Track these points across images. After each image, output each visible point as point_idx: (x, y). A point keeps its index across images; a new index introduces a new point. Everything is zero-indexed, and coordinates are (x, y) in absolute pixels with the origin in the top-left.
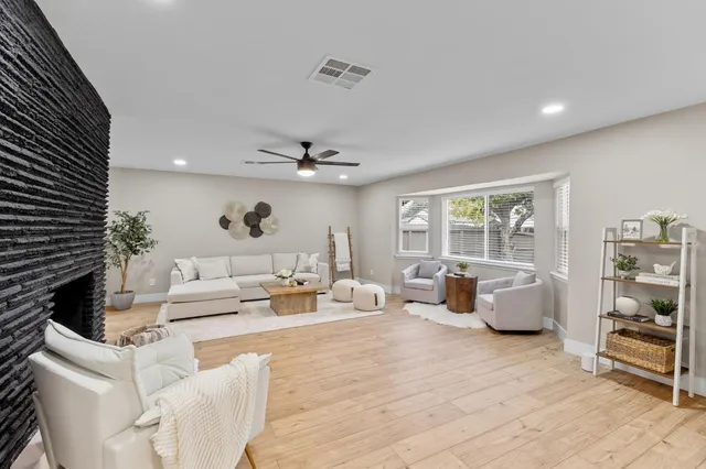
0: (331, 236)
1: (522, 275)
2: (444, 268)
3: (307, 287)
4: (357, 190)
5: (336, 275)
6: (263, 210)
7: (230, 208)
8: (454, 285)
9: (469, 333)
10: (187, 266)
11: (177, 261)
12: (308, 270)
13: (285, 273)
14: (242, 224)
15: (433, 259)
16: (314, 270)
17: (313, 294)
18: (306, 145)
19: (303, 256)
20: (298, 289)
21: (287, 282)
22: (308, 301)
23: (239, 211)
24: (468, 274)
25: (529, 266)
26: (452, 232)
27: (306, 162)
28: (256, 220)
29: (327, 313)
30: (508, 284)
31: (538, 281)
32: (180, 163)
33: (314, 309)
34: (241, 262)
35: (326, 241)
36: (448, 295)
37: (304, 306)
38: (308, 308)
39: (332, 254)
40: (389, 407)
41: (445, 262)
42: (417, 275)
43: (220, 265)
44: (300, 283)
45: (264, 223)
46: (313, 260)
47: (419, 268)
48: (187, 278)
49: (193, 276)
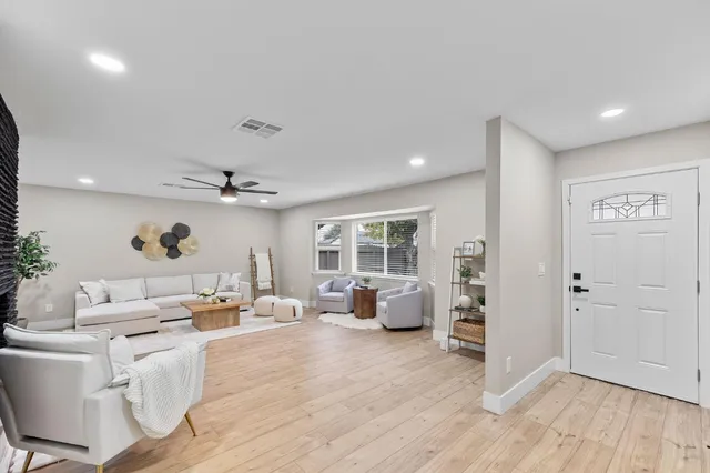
0: (252, 257)
1: (408, 285)
2: (353, 283)
3: (229, 303)
4: (278, 213)
5: (257, 292)
6: (180, 232)
7: (144, 228)
8: (359, 296)
10: (95, 289)
11: (82, 284)
12: (230, 289)
13: (207, 291)
14: (158, 245)
15: (345, 275)
16: (236, 289)
17: (236, 309)
18: (229, 174)
19: (225, 276)
20: (220, 305)
21: (209, 299)
22: (231, 316)
23: (155, 232)
24: (370, 287)
25: (415, 279)
26: (359, 253)
27: (229, 189)
28: (173, 242)
29: (249, 325)
30: (399, 292)
31: (419, 289)
32: (86, 181)
33: (236, 323)
34: (157, 283)
35: (248, 262)
36: (355, 305)
37: (227, 321)
38: (231, 323)
39: (254, 273)
40: (301, 384)
41: (354, 278)
42: (331, 290)
43: (134, 287)
44: (223, 301)
45: (182, 244)
46: (235, 279)
47: (332, 283)
48: (95, 301)
49: (102, 298)
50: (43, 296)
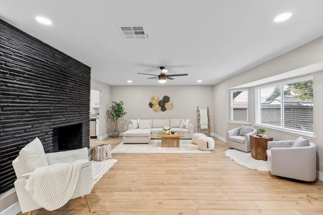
0: (198, 111)
1: (301, 139)
3: (176, 135)
4: (212, 87)
6: (166, 99)
7: (153, 99)
9: (256, 172)
10: (135, 122)
11: (131, 120)
12: (184, 127)
13: (167, 128)
14: (158, 106)
15: (251, 125)
16: (187, 127)
17: (178, 139)
18: (162, 68)
19: (183, 120)
20: (171, 135)
21: (168, 132)
22: (175, 142)
23: (157, 100)
24: (265, 136)
25: (310, 134)
27: (162, 76)
28: (163, 103)
29: (184, 148)
30: (291, 144)
31: (312, 145)
32: (130, 82)
33: (178, 146)
34: (156, 122)
35: (196, 114)
37: (173, 144)
38: (175, 145)
39: (199, 120)
40: (165, 202)
41: (256, 127)
42: (238, 134)
43: (147, 122)
44: (173, 133)
45: (167, 105)
46: (187, 122)
47: (240, 129)
48: (135, 127)
49: (137, 127)
50: (124, 124)
